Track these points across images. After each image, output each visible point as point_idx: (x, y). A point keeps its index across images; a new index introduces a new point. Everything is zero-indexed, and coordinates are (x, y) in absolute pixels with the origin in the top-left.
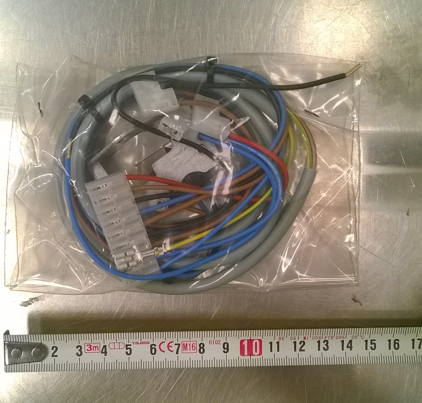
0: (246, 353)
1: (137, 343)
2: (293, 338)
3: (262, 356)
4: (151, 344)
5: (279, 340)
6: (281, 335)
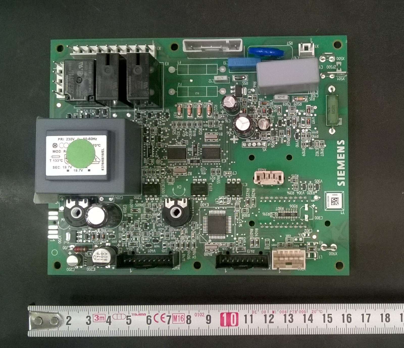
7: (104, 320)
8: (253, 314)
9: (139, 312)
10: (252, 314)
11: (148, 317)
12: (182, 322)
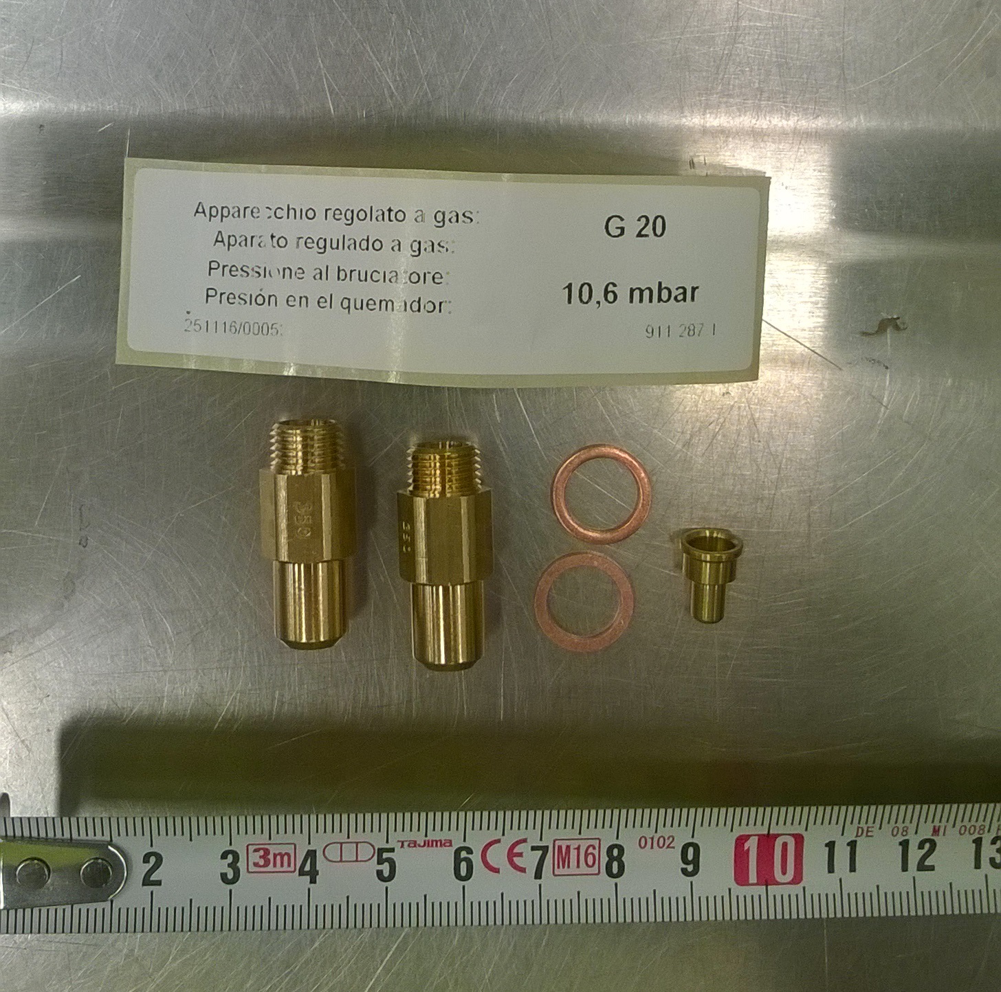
0: (753, 878)
1: (414, 844)
2: (901, 831)
3: (802, 885)
4: (455, 847)
5: (857, 836)
6: (863, 820)
7: (289, 865)
8: (858, 839)
9: (426, 836)
10: (854, 839)
11: (458, 852)
12: (590, 870)
